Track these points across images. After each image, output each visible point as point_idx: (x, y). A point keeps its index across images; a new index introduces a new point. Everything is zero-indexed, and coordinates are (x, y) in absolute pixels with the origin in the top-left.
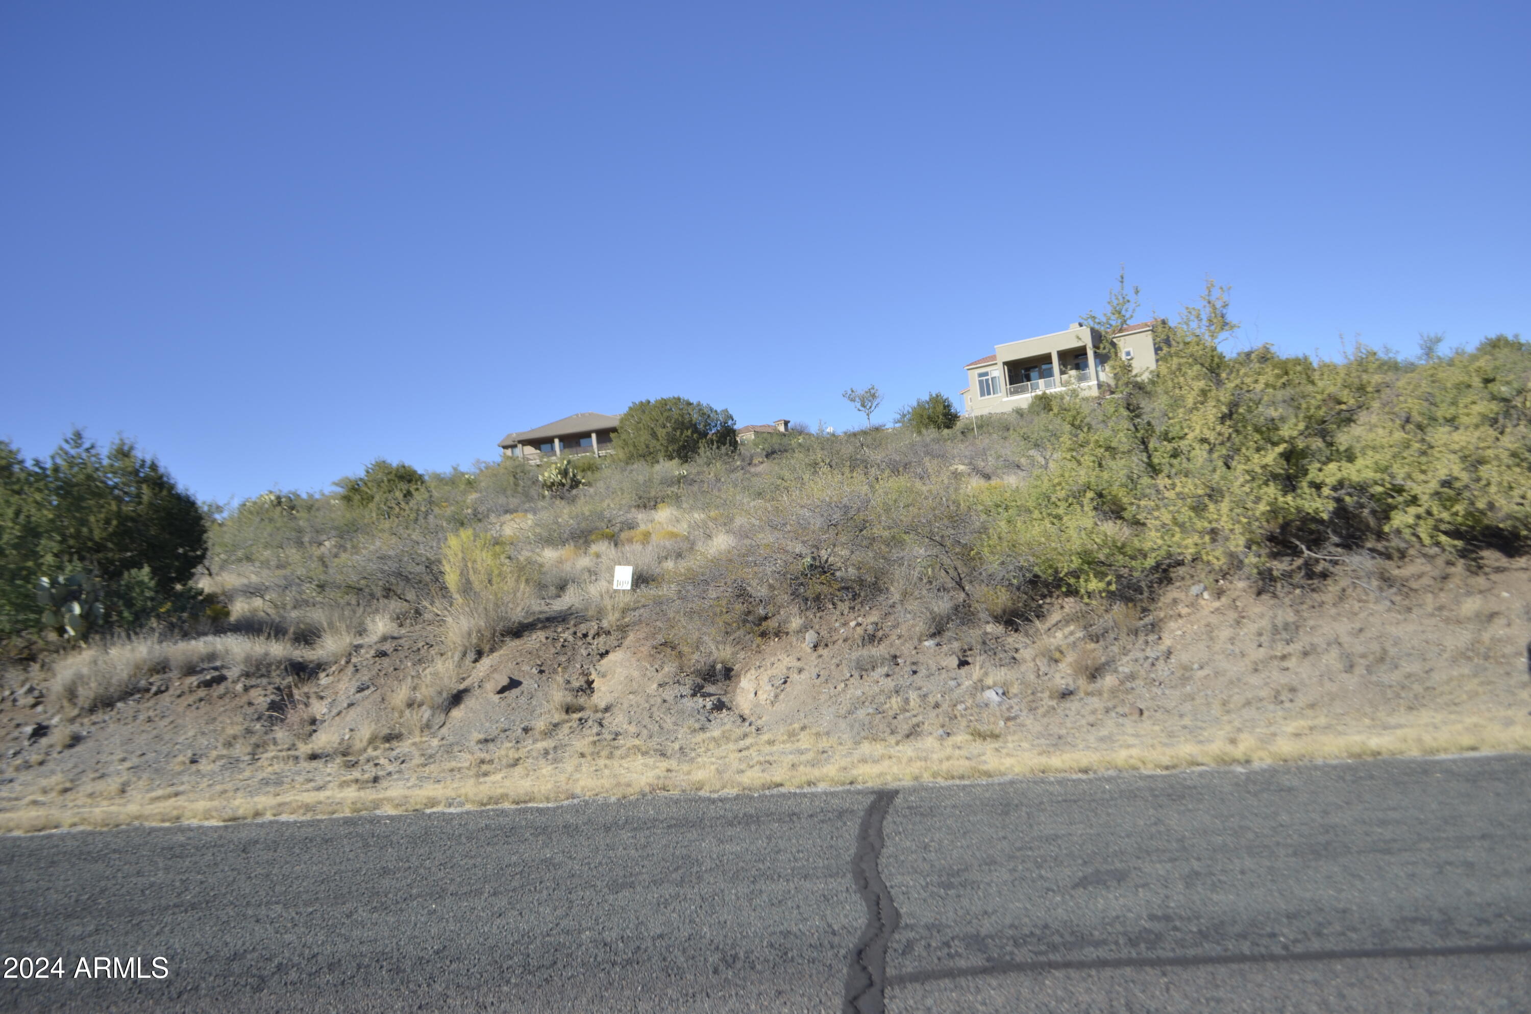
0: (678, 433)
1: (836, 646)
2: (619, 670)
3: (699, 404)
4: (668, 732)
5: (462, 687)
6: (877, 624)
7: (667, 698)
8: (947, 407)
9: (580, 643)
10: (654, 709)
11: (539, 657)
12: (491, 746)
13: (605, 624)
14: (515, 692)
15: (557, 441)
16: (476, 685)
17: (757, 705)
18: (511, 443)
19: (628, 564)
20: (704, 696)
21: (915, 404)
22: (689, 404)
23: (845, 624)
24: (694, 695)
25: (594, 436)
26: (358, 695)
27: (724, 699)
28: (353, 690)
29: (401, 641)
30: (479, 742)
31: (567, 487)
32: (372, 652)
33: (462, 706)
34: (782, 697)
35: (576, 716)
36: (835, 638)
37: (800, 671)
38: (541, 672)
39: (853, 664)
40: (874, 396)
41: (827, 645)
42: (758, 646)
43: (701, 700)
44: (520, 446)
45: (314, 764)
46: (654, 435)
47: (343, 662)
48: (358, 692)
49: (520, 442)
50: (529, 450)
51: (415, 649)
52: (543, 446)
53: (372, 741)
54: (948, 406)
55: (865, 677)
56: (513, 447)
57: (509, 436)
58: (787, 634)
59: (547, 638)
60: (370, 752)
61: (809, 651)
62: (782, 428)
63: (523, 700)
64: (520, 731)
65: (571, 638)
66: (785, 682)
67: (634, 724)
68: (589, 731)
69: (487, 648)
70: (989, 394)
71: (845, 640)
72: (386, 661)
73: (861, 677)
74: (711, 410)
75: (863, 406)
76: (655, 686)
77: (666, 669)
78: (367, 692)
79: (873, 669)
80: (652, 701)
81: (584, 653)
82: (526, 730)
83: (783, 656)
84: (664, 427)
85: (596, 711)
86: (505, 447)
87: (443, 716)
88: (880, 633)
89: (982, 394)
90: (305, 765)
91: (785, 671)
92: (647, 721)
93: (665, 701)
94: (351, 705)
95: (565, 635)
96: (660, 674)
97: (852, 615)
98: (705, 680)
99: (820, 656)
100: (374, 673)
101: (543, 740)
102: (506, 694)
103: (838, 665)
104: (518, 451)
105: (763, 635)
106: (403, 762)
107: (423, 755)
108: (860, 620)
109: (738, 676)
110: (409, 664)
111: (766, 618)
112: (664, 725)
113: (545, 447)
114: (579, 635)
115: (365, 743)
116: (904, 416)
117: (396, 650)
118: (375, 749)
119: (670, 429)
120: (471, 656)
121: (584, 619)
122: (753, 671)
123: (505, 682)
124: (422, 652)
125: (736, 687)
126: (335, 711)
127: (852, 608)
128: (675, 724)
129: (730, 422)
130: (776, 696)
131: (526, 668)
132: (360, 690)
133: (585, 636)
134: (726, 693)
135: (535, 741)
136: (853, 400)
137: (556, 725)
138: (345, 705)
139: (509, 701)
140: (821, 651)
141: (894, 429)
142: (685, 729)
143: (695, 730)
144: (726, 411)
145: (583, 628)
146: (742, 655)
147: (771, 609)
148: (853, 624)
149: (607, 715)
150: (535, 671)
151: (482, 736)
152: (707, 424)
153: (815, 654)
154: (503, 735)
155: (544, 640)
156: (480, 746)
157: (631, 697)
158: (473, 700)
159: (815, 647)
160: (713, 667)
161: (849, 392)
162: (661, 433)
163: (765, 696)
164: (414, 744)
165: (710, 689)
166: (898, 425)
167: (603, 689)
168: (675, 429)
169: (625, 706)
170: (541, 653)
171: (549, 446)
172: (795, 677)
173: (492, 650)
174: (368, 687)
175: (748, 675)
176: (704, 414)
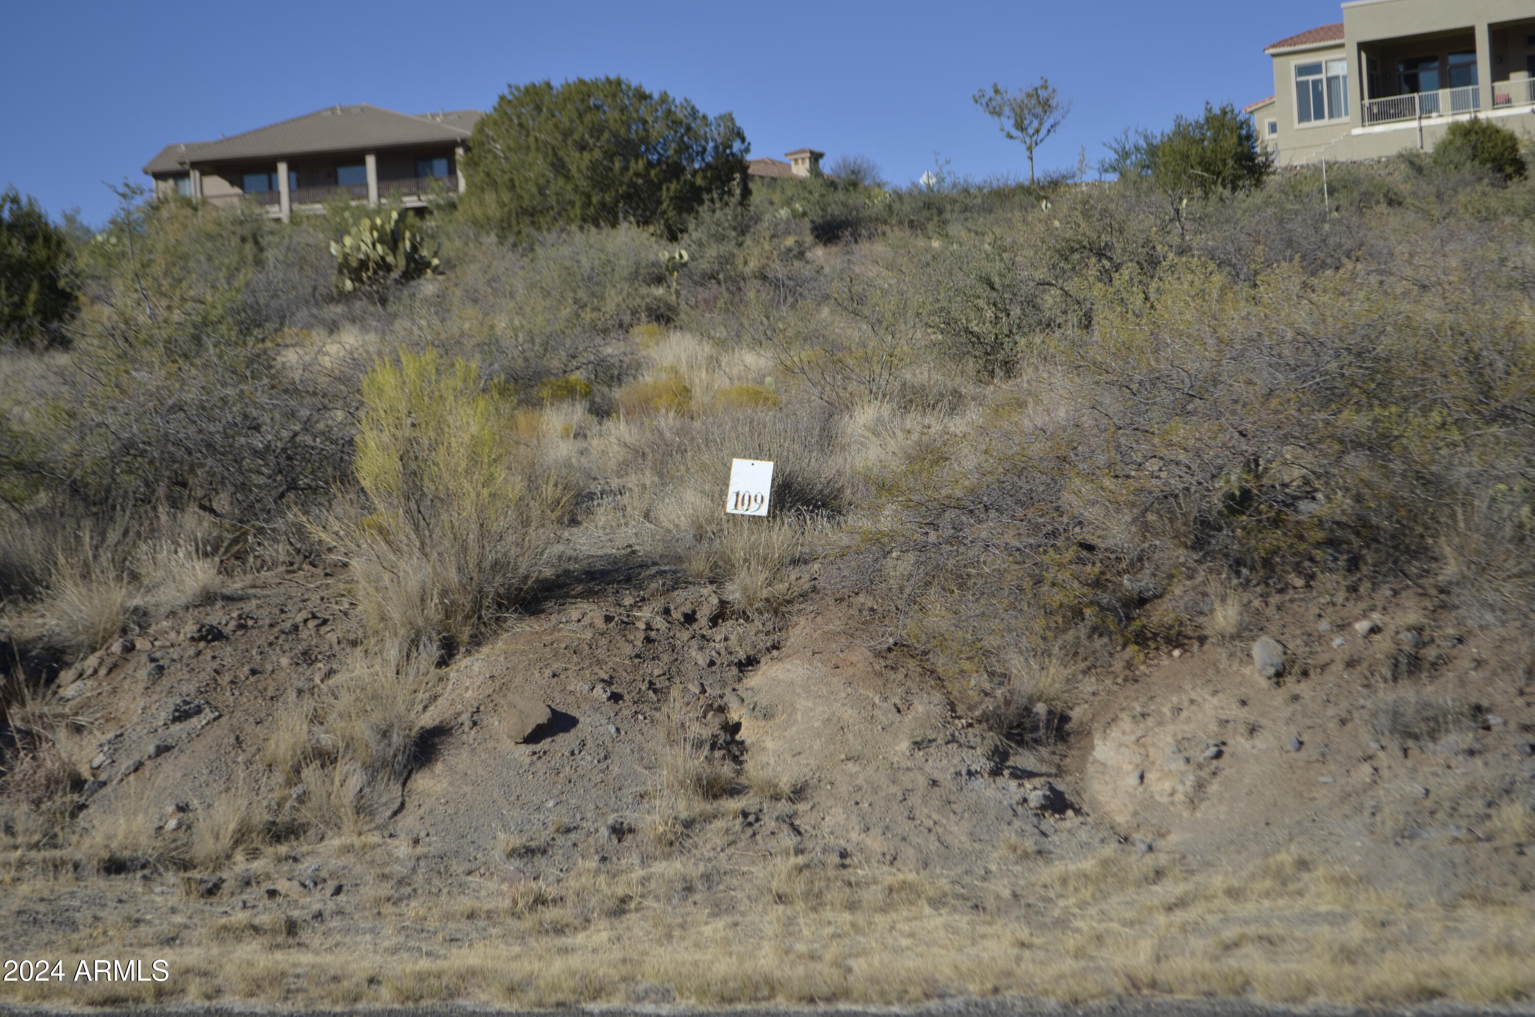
0: (618, 165)
1: (1330, 677)
2: (803, 703)
3: (664, 98)
4: (964, 855)
5: (428, 720)
6: (1420, 630)
7: (937, 775)
8: (1247, 138)
9: (685, 635)
10: (915, 800)
11: (599, 662)
12: (540, 862)
13: (733, 592)
14: (564, 742)
15: (282, 168)
16: (465, 717)
17: (1149, 804)
18: (174, 166)
19: (758, 454)
20: (1021, 775)
21: (1169, 127)
22: (643, 97)
23: (1343, 626)
24: (996, 772)
25: (371, 162)
26: (176, 728)
27: (1060, 786)
28: (164, 715)
29: (250, 606)
30: (512, 854)
31: (395, 275)
32: (190, 628)
33: (439, 767)
34: (1214, 788)
35: (733, 804)
36: (1324, 658)
37: (1253, 730)
38: (616, 697)
39: (1384, 721)
40: (1046, 105)
41: (1305, 674)
42: (1129, 665)
43: (1013, 784)
44: (195, 175)
45: (120, 884)
46: (559, 167)
47: (116, 647)
48: (175, 720)
49: (195, 165)
50: (216, 186)
51: (287, 625)
52: (249, 180)
53: (241, 836)
54: (1249, 137)
55: (1414, 752)
56: (180, 175)
57: (169, 150)
58: (1202, 640)
59: (608, 619)
60: (241, 864)
61: (1264, 684)
62: (801, 170)
63: (586, 760)
64: (604, 832)
65: (659, 623)
66: (1219, 755)
67: (876, 831)
68: (772, 844)
69: (465, 634)
70: (1319, 115)
71: (1351, 664)
72: (226, 652)
73: (1405, 751)
74: (694, 113)
75: (1020, 127)
76: (904, 746)
77: (919, 708)
78: (196, 722)
79: (1433, 735)
80: (905, 780)
81: (702, 661)
82: (619, 831)
83: (1201, 693)
84: (582, 147)
85: (776, 798)
86: (160, 176)
87: (396, 789)
88: (1431, 653)
89: (1303, 116)
90: (98, 884)
91: (1213, 727)
92: (905, 826)
93: (935, 783)
94: (162, 750)
95: (645, 614)
96: (909, 717)
97: (1356, 608)
98: (1009, 736)
99: (1295, 698)
100: (205, 676)
101: (667, 856)
102: (545, 744)
103: (1343, 722)
104: (191, 187)
105: (1141, 639)
106: (338, 890)
107: (384, 877)
108: (1376, 616)
109: (1085, 733)
110: (285, 661)
111: (1142, 601)
112: (948, 839)
113: (256, 181)
114: (677, 615)
115: (226, 841)
116: (1126, 155)
117: (241, 627)
118: (254, 854)
119: (597, 154)
120: (431, 651)
121: (678, 582)
122: (1126, 723)
123: (541, 716)
124: (304, 634)
125: (1084, 759)
126: (125, 764)
127: (1353, 589)
128: (974, 837)
129: (737, 146)
130: (1200, 786)
131: (579, 686)
132: (182, 715)
133: (690, 618)
134: (1060, 772)
135: (646, 860)
136: (996, 112)
137: (689, 824)
138: (151, 749)
139: (556, 761)
140: (1291, 684)
141: (1099, 184)
142: (1003, 851)
143: (1026, 855)
144: (730, 117)
145: (682, 600)
146: (1088, 685)
147: (1145, 581)
148: (1362, 626)
149: (802, 807)
150: (600, 693)
151: (517, 841)
152: (683, 148)
153: (1280, 696)
154: (561, 840)
155: (600, 624)
156: (516, 863)
157: (852, 767)
158: (465, 754)
159: (1279, 675)
160: (1027, 710)
161: (990, 93)
162: (578, 162)
163: (1167, 785)
164: (348, 849)
165: (1025, 759)
166: (1113, 177)
167: (769, 744)
168: (610, 156)
169: (843, 788)
170: (601, 653)
171: (263, 179)
172: (1239, 743)
173: (477, 641)
174: (198, 711)
175: (1115, 733)
176: (677, 123)
